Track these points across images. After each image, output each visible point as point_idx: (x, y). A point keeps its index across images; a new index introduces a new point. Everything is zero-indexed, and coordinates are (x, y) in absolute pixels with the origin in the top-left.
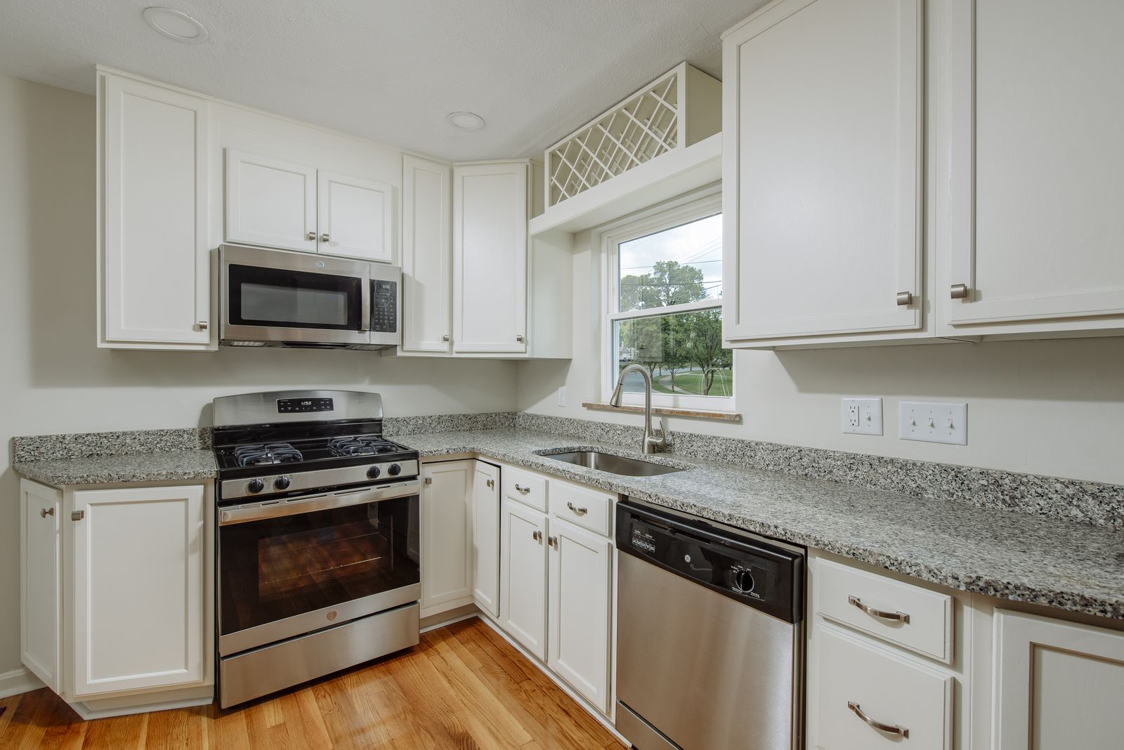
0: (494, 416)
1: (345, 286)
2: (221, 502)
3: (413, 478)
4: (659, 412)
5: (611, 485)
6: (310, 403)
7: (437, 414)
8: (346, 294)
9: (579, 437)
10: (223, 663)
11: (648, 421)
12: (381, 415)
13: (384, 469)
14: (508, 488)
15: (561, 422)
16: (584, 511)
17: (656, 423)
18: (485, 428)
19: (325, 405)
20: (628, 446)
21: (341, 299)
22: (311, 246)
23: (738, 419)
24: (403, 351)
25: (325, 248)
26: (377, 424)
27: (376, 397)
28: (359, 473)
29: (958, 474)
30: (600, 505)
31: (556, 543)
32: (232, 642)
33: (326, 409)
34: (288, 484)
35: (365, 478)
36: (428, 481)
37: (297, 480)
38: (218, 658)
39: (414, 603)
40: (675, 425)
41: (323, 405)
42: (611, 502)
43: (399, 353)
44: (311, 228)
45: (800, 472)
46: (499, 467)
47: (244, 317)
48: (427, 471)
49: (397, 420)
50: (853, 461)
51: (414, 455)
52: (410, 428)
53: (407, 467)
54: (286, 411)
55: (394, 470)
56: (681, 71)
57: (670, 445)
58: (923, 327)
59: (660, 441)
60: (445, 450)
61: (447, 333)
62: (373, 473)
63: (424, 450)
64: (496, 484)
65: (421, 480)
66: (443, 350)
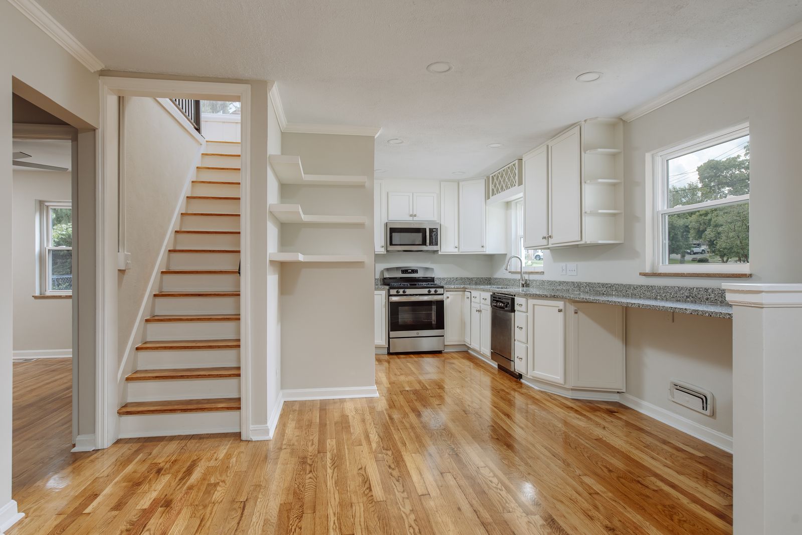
0: (480, 278)
1: (422, 231)
2: (390, 295)
3: (443, 294)
4: (526, 273)
5: (491, 290)
6: (411, 271)
8: (422, 234)
10: (390, 339)
11: (521, 276)
12: (433, 276)
13: (433, 291)
14: (472, 298)
16: (486, 299)
18: (476, 284)
19: (416, 272)
21: (420, 235)
22: (411, 218)
23: (543, 273)
25: (415, 219)
26: (432, 280)
27: (432, 269)
28: (425, 291)
30: (488, 296)
31: (481, 311)
32: (393, 334)
34: (406, 292)
35: (428, 293)
36: (448, 298)
37: (408, 291)
38: (389, 338)
39: (443, 336)
40: (532, 277)
42: (490, 295)
43: (440, 253)
44: (411, 213)
46: (471, 292)
47: (393, 243)
48: (447, 294)
49: (440, 278)
51: (442, 287)
52: (445, 282)
53: (440, 291)
54: (404, 273)
55: (436, 291)
56: (517, 161)
57: (529, 284)
58: (548, 245)
60: (453, 287)
61: (457, 245)
62: (429, 291)
63: (446, 286)
64: (470, 298)
65: (445, 296)
66: (455, 251)
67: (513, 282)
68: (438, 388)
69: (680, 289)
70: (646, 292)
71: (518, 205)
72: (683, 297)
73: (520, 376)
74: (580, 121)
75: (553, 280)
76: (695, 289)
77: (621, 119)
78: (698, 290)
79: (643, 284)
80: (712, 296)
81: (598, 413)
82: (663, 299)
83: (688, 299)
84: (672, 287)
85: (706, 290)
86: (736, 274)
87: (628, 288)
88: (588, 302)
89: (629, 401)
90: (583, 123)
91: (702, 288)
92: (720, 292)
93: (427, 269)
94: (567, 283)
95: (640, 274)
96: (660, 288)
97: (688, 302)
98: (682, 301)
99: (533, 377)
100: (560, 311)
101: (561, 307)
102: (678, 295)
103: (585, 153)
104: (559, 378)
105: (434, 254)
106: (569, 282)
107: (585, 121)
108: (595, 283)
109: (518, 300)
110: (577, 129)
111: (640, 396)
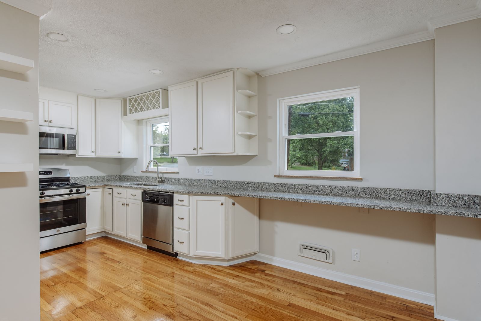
0: (111, 176)
1: (59, 136)
3: (84, 193)
4: (161, 172)
5: (141, 188)
6: (43, 172)
7: (90, 176)
8: (59, 138)
9: (140, 181)
11: (157, 175)
12: (68, 176)
13: (74, 190)
14: (115, 194)
15: (134, 177)
16: (135, 195)
17: (160, 175)
19: (49, 173)
20: (153, 182)
22: (46, 124)
23: (178, 173)
24: (78, 156)
25: (51, 124)
26: (67, 179)
27: (67, 170)
28: (67, 191)
29: (211, 181)
30: (139, 193)
31: (128, 205)
33: (49, 174)
34: (44, 194)
35: (69, 193)
36: (88, 194)
37: (47, 193)
39: (84, 228)
40: (166, 176)
41: (48, 173)
42: (141, 192)
43: (77, 156)
44: (46, 118)
45: (189, 184)
46: (113, 189)
48: (88, 192)
49: (75, 178)
50: (197, 180)
51: (84, 186)
52: (80, 180)
53: (82, 190)
55: (78, 190)
56: (161, 90)
57: (164, 181)
58: (197, 154)
59: (160, 180)
60: (94, 185)
61: (94, 150)
62: (71, 191)
63: (87, 185)
64: (112, 194)
65: (86, 193)
66: (93, 155)
67: (146, 179)
68: (113, 290)
69: (309, 186)
70: (280, 188)
71: (148, 123)
72: (311, 191)
73: (177, 254)
74: (235, 68)
75: (190, 178)
76: (321, 186)
77: (258, 74)
78: (324, 187)
79: (277, 183)
80: (335, 190)
81: (257, 274)
82: (294, 192)
83: (316, 193)
84: (302, 185)
85: (330, 187)
86: (354, 178)
87: (264, 185)
88: (235, 196)
89: (262, 258)
90: (236, 70)
91: (327, 186)
92: (341, 188)
93: (59, 170)
94: (205, 181)
95: (275, 176)
96: (292, 185)
97: (316, 194)
98: (311, 194)
99: (195, 255)
100: (222, 204)
101: (223, 201)
102: (308, 189)
103: (237, 91)
104: (220, 253)
105: (69, 157)
106: (206, 180)
107: (238, 69)
108: (232, 181)
109: (176, 197)
110: (231, 73)
111: (273, 254)
